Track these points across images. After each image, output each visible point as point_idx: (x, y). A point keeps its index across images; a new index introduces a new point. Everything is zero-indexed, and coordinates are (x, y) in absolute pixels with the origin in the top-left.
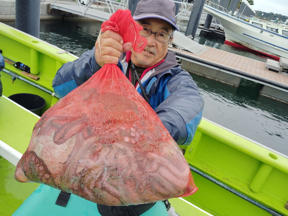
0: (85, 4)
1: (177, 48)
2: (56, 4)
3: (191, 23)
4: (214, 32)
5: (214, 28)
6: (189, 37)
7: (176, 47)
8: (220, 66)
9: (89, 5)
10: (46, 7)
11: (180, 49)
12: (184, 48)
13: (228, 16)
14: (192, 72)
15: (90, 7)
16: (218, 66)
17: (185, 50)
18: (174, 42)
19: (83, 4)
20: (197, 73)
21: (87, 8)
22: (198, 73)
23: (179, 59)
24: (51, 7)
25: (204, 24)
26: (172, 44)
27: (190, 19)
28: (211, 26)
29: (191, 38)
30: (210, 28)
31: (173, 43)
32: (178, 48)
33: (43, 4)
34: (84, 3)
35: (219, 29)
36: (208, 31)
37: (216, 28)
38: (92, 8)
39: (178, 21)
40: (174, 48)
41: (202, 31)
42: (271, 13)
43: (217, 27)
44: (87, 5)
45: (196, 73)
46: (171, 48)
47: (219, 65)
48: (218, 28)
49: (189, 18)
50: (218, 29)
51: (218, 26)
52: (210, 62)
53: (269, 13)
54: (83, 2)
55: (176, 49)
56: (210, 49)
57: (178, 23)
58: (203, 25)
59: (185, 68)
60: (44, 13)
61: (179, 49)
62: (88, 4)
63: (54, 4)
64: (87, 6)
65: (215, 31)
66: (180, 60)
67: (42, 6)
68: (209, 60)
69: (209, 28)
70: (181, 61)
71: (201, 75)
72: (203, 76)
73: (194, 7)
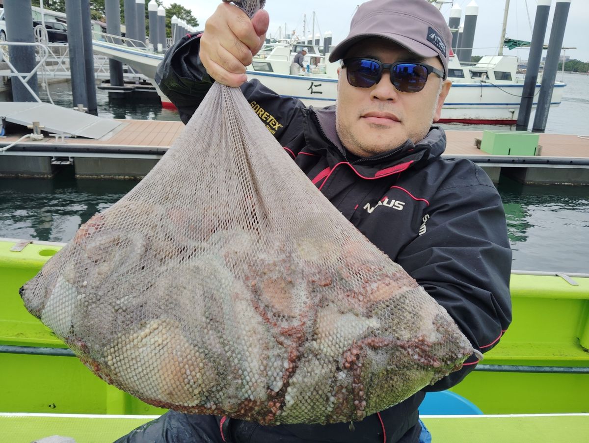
1: (54, 137)
3: (78, 81)
4: (136, 90)
5: (134, 83)
6: (77, 110)
7: (50, 135)
8: (156, 150)
11: (63, 138)
12: (70, 134)
13: (147, 56)
14: (106, 177)
16: (152, 150)
17: (74, 137)
18: (43, 126)
20: (117, 177)
22: (119, 176)
23: (68, 157)
25: (109, 78)
26: (39, 132)
27: (72, 75)
28: (125, 80)
29: (83, 110)
30: (125, 85)
31: (43, 129)
32: (57, 136)
35: (145, 82)
36: (122, 91)
37: (137, 82)
39: (44, 82)
40: (47, 139)
41: (110, 93)
43: (138, 79)
45: (115, 177)
46: (41, 140)
47: (155, 148)
48: (142, 81)
49: (69, 73)
50: (141, 83)
51: (140, 79)
52: (134, 148)
55: (52, 140)
56: (131, 123)
57: (46, 87)
58: (107, 82)
59: (89, 173)
61: (60, 137)
65: (138, 88)
66: (70, 160)
68: (132, 144)
69: (123, 86)
70: (74, 162)
71: (127, 177)
72: (132, 178)
73: (71, 48)
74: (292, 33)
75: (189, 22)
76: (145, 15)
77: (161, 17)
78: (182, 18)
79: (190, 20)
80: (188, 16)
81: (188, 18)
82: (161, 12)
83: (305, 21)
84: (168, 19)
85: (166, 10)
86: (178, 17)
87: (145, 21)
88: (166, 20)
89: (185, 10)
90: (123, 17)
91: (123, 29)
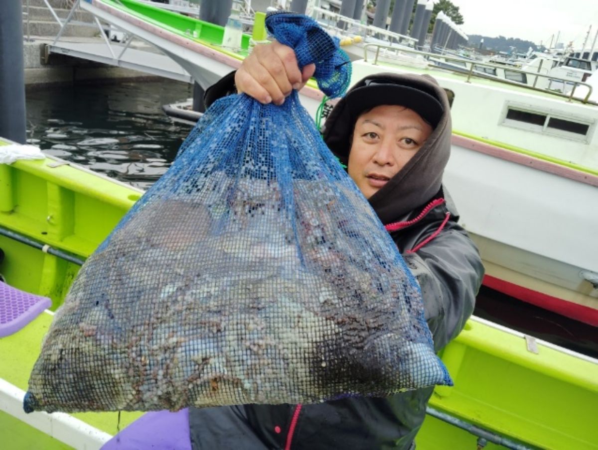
0: (118, 41)
2: (58, 45)
9: (127, 42)
10: (37, 50)
15: (129, 46)
19: (115, 40)
21: (123, 48)
24: (49, 51)
33: (32, 46)
34: (118, 39)
38: (134, 48)
42: (500, 37)
44: (124, 42)
53: (497, 39)
54: (116, 37)
60: (35, 63)
62: (125, 40)
63: (54, 43)
64: (124, 44)
67: (30, 49)
74: (569, 44)
75: (453, 19)
76: (412, 8)
77: (428, 11)
78: (448, 15)
79: (455, 17)
80: (454, 13)
81: (454, 15)
82: (430, 7)
83: (588, 33)
84: (434, 14)
85: (435, 5)
86: (444, 13)
87: (411, 14)
88: (431, 16)
89: (453, 7)
90: (391, 9)
91: (389, 21)
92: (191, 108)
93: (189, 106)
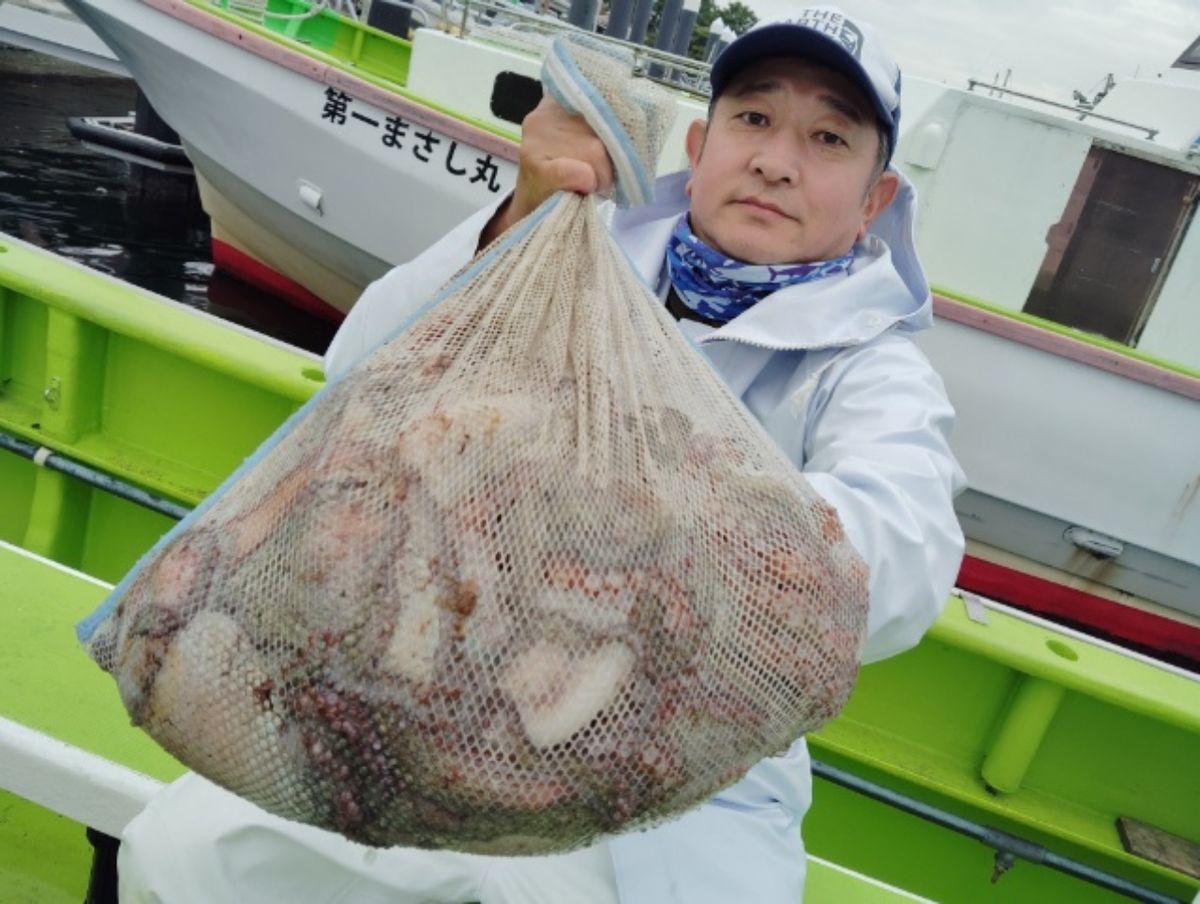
92: (131, 128)
93: (129, 125)
